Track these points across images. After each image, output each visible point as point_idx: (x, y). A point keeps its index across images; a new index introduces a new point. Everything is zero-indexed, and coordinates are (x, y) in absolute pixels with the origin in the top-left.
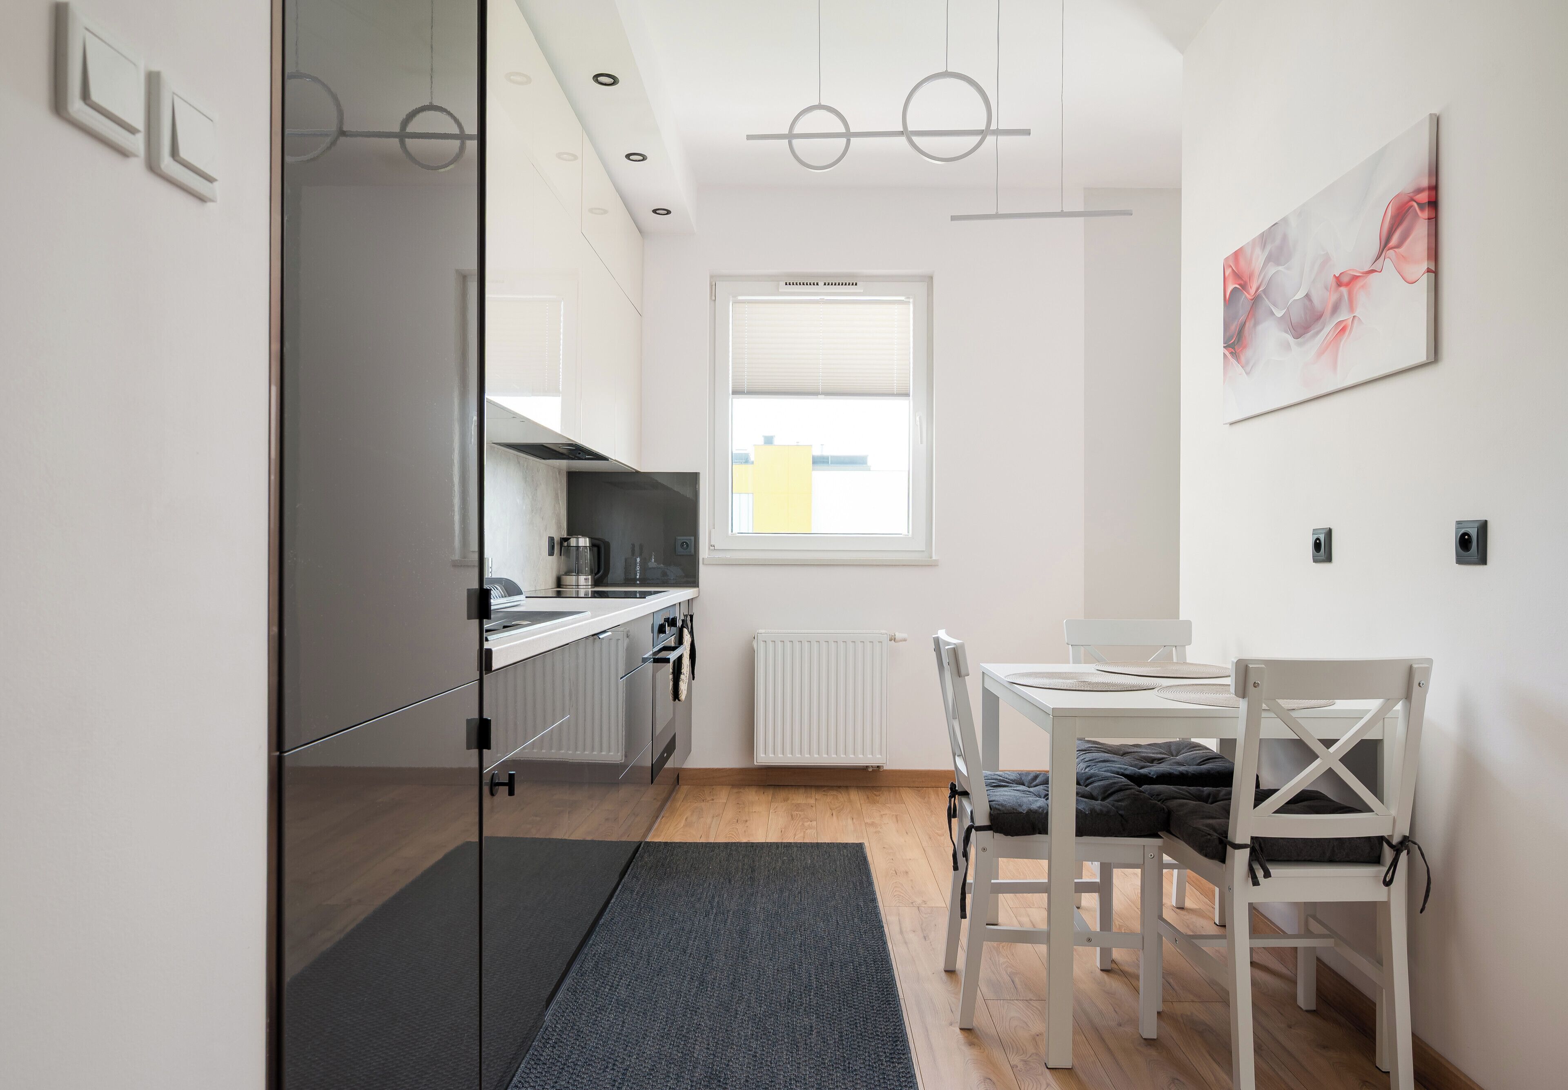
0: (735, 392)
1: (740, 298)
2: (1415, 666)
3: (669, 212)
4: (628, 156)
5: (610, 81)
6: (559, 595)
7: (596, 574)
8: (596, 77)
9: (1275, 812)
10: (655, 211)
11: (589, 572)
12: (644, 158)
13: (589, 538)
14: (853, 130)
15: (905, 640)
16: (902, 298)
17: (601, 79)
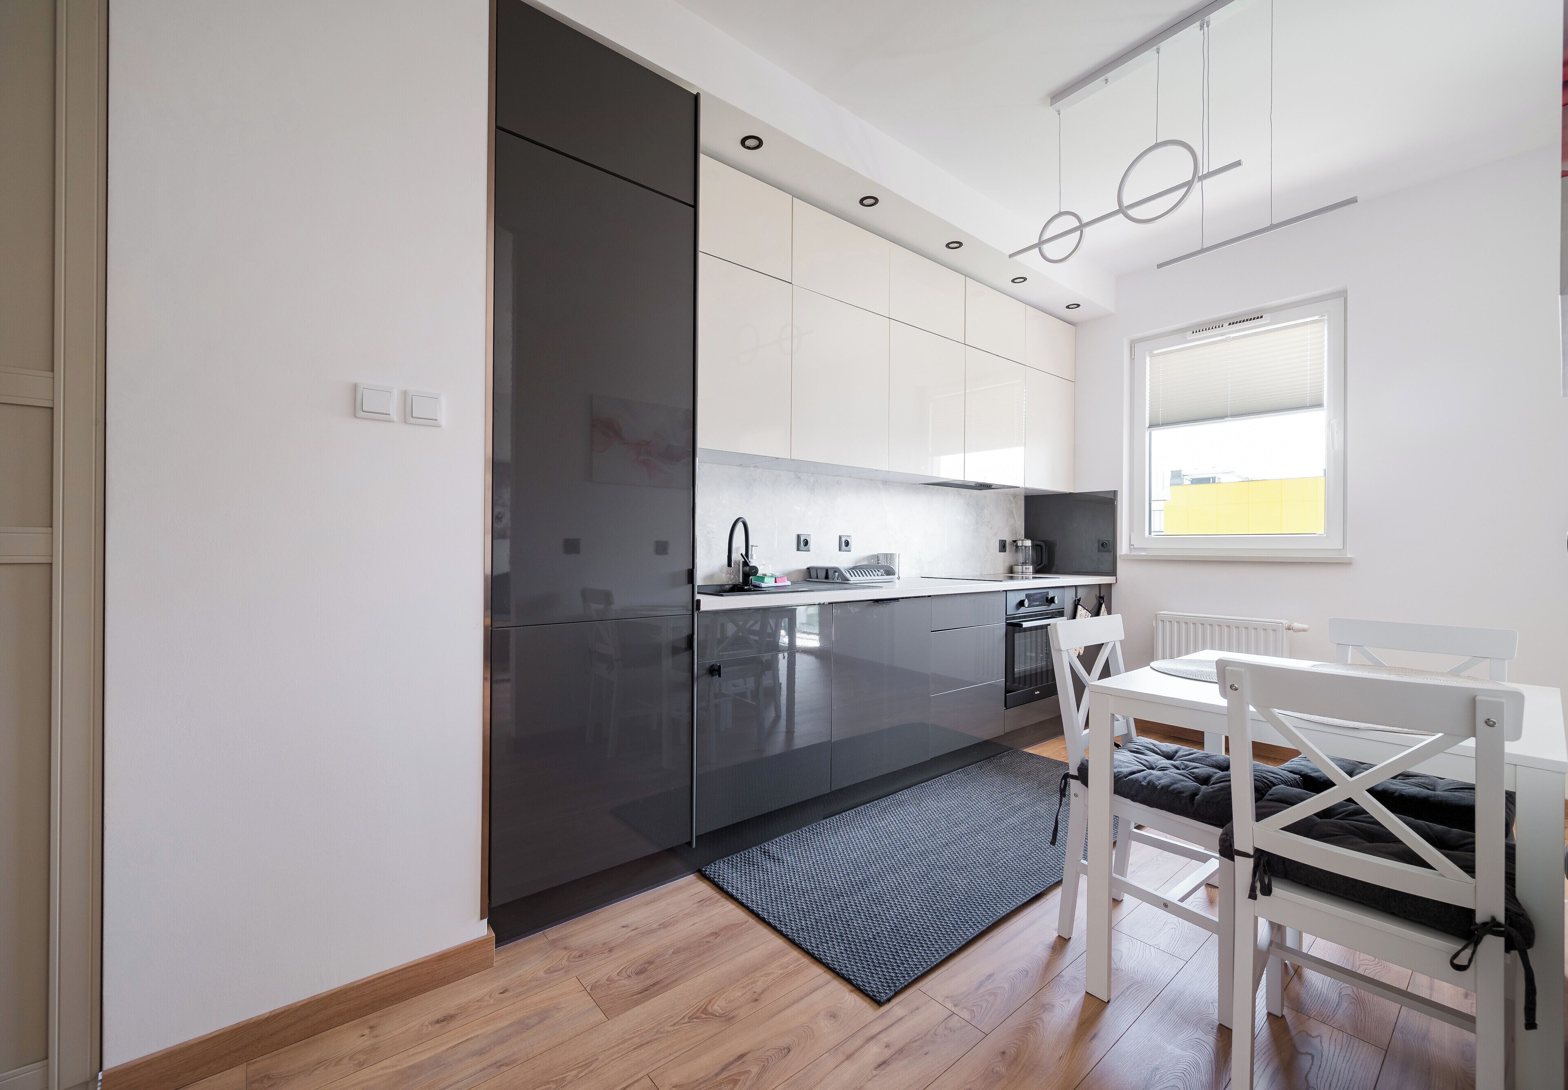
0: (1151, 426)
1: (1155, 352)
2: (1478, 698)
3: (1078, 306)
4: (1013, 281)
5: (957, 245)
6: (1011, 578)
7: (1038, 565)
8: (948, 246)
9: (1282, 829)
10: (1068, 307)
11: (1031, 563)
12: (1025, 279)
13: (1031, 540)
14: (1085, 220)
15: (1304, 630)
16: (1316, 318)
17: (951, 245)
